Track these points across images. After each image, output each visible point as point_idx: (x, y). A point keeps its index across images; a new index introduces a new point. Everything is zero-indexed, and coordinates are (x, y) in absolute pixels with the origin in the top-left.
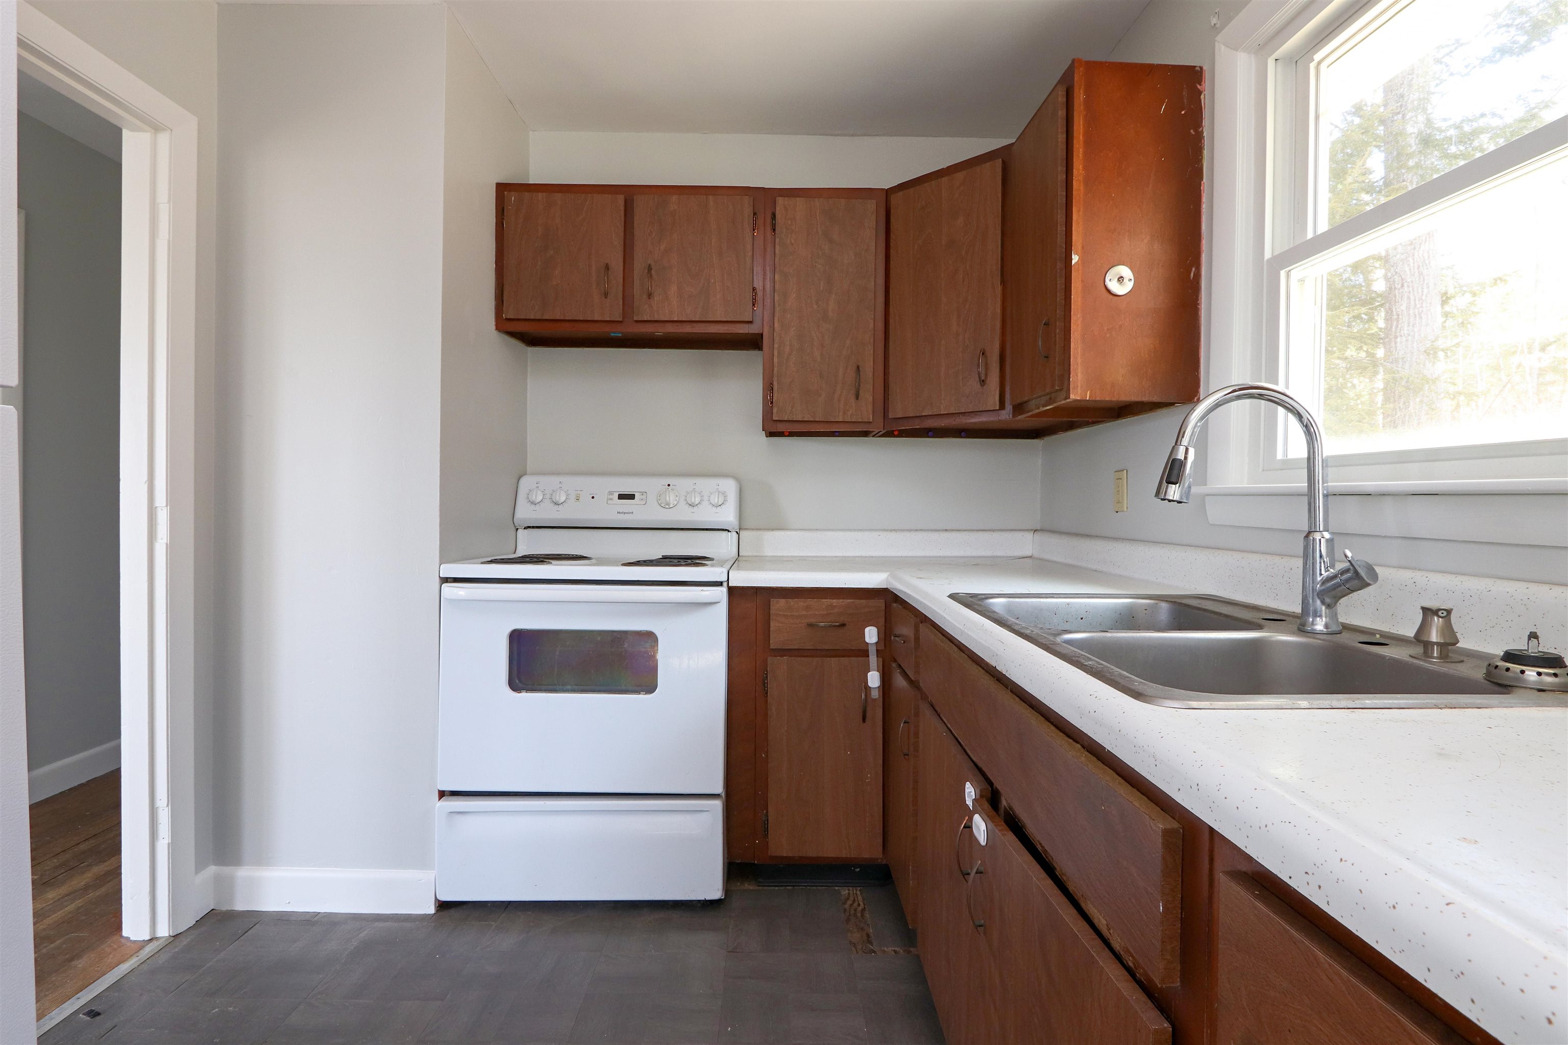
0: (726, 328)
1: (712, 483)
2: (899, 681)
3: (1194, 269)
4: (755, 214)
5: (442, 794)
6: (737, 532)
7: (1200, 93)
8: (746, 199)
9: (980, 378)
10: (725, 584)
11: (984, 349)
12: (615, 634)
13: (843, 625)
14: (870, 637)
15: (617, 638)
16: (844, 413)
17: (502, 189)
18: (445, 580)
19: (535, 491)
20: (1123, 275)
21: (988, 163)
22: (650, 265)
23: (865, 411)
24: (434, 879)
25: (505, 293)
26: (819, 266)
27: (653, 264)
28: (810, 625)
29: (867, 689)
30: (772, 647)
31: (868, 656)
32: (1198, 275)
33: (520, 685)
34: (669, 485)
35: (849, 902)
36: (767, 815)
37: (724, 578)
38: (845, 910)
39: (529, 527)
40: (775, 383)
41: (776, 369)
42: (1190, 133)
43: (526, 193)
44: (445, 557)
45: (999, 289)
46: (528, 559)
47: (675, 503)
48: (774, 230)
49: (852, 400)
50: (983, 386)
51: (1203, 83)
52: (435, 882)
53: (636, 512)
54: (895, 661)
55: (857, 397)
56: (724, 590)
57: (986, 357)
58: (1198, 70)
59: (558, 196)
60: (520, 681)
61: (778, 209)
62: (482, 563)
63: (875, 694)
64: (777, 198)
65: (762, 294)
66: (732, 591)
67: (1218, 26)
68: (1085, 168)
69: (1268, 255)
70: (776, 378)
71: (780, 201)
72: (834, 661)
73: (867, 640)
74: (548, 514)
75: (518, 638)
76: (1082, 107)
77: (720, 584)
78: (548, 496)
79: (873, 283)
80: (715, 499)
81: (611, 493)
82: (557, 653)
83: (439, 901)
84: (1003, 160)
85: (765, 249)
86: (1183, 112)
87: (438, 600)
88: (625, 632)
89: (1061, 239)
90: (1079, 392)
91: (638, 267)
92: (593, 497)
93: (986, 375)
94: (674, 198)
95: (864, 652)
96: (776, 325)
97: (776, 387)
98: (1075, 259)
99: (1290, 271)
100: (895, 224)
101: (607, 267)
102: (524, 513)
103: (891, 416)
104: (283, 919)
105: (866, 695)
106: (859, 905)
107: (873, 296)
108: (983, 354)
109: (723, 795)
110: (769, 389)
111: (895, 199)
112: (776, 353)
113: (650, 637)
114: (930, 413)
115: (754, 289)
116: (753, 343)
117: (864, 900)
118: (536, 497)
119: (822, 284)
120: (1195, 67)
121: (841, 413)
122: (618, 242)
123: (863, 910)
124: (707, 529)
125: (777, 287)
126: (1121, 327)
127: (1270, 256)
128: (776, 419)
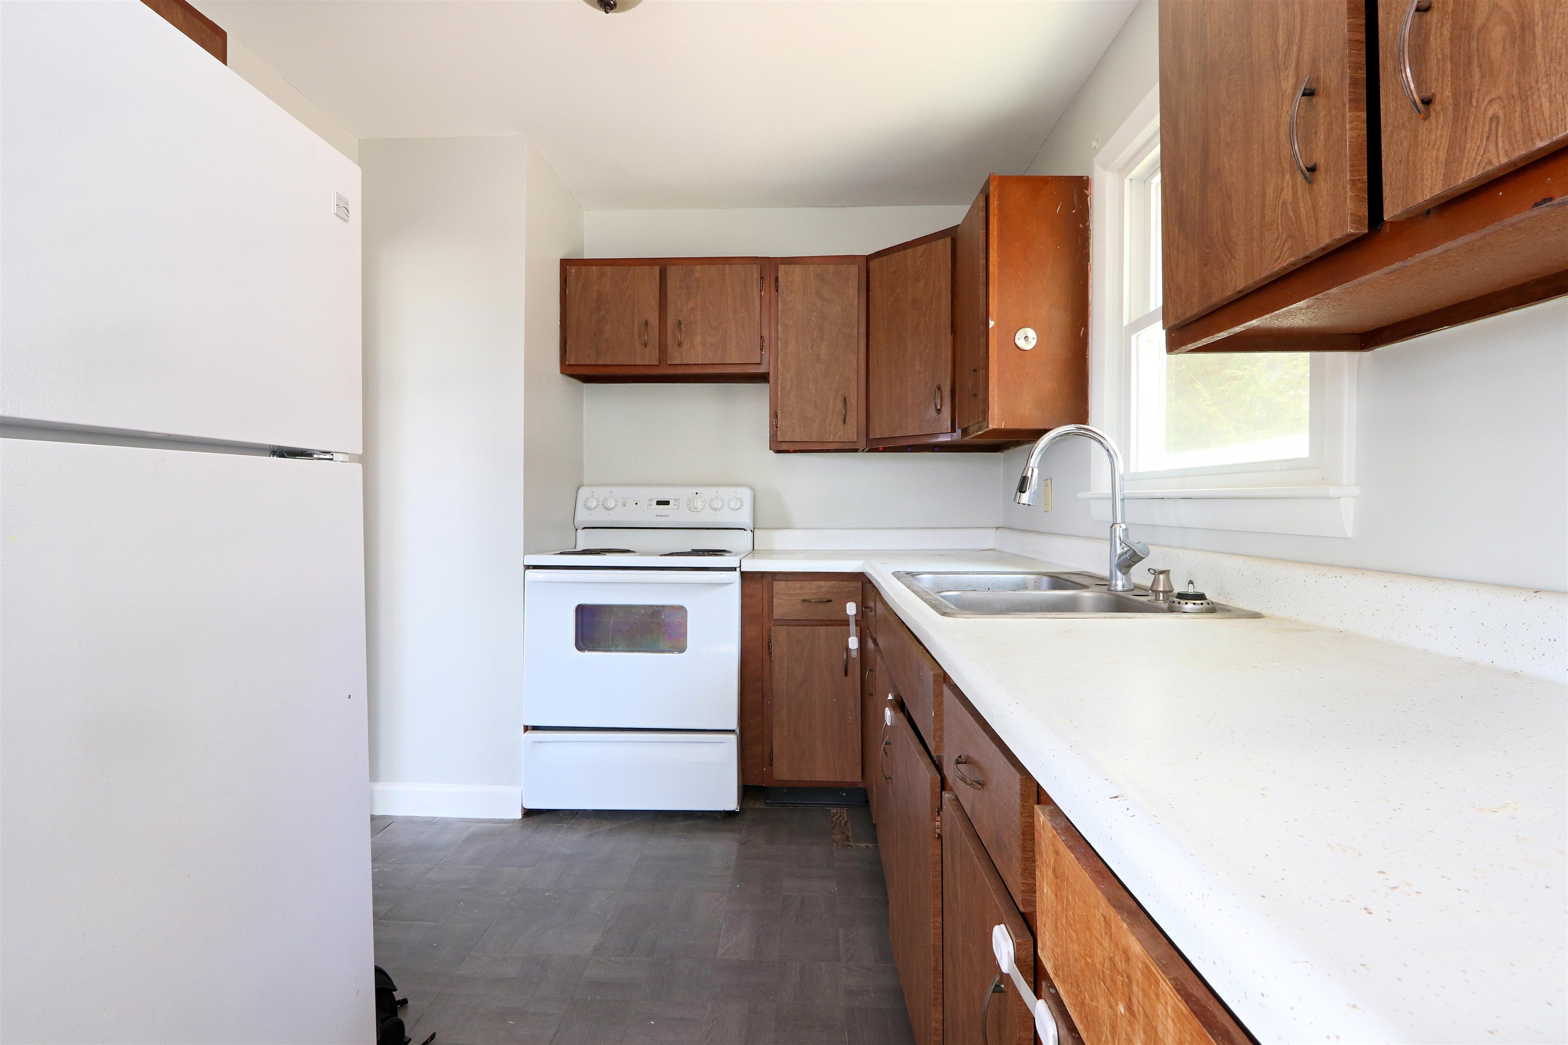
0: (740, 369)
1: (731, 491)
2: (870, 645)
3: (1083, 329)
4: (762, 278)
5: (526, 729)
6: (751, 531)
7: (1087, 196)
8: (755, 267)
9: (936, 407)
10: (738, 569)
11: (939, 385)
12: (655, 607)
13: (830, 601)
14: (850, 611)
15: (655, 611)
16: (834, 435)
17: (565, 264)
18: (528, 567)
19: (591, 499)
20: (1028, 335)
21: (941, 240)
22: (679, 321)
23: (851, 432)
24: (521, 792)
25: (568, 345)
26: (813, 319)
27: (682, 320)
28: (804, 601)
29: (847, 649)
30: (775, 617)
31: (849, 625)
32: (1086, 334)
33: (583, 646)
34: (697, 493)
35: (836, 817)
36: (772, 748)
37: (736, 565)
38: (832, 822)
39: (586, 528)
40: (779, 412)
41: (779, 401)
42: (1079, 226)
43: (584, 267)
44: (527, 551)
45: (950, 338)
46: (588, 552)
47: (702, 508)
48: (777, 291)
49: (841, 424)
50: (939, 414)
51: (1089, 189)
52: (522, 795)
53: (670, 516)
54: (868, 629)
55: (844, 422)
56: (737, 574)
57: (941, 392)
58: (1085, 179)
59: (608, 269)
60: (584, 645)
61: (780, 274)
62: (554, 554)
63: (854, 654)
64: (779, 266)
65: (768, 341)
66: (744, 575)
67: (1097, 148)
68: (999, 256)
69: (1126, 322)
70: (780, 408)
71: (782, 268)
72: (822, 629)
73: (848, 612)
74: (601, 517)
75: (583, 612)
76: (996, 211)
77: (734, 569)
78: (601, 503)
79: (856, 331)
80: (733, 505)
81: (651, 500)
82: (611, 622)
83: (524, 808)
84: (952, 238)
85: (770, 305)
86: (1074, 212)
87: (523, 582)
88: (663, 607)
89: (982, 309)
90: (996, 423)
91: (671, 322)
92: (636, 504)
93: (941, 406)
94: (698, 268)
95: (845, 622)
96: (780, 366)
97: (779, 415)
98: (992, 324)
99: (1138, 335)
100: (874, 284)
101: (646, 323)
102: (583, 517)
103: (871, 437)
104: (410, 821)
105: (847, 655)
106: (844, 819)
107: (856, 341)
108: (939, 389)
109: (737, 731)
110: (774, 416)
111: (874, 264)
112: (779, 387)
113: (681, 609)
114: (900, 435)
115: (762, 338)
116: (763, 378)
117: (848, 815)
118: (591, 504)
119: (815, 334)
120: (1083, 177)
121: (832, 435)
122: (655, 303)
123: (846, 822)
124: (728, 529)
125: (780, 335)
126: (1027, 373)
127: (1128, 324)
128: (780, 440)
